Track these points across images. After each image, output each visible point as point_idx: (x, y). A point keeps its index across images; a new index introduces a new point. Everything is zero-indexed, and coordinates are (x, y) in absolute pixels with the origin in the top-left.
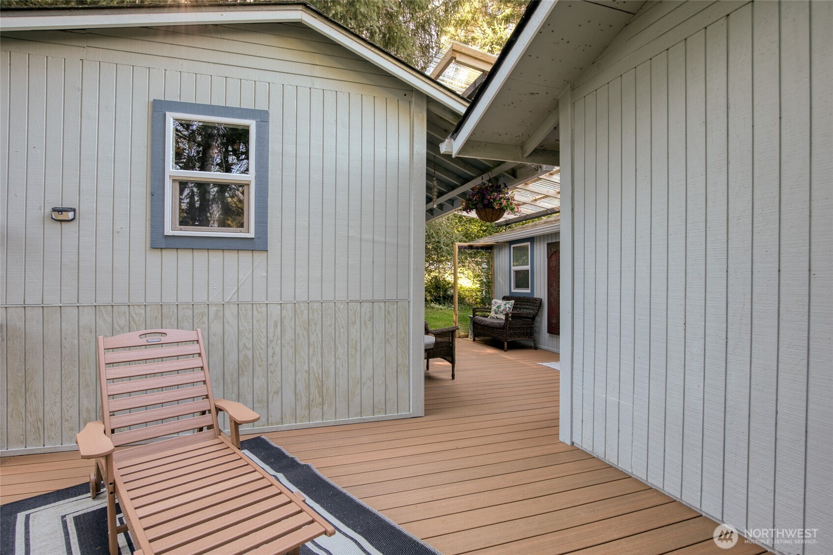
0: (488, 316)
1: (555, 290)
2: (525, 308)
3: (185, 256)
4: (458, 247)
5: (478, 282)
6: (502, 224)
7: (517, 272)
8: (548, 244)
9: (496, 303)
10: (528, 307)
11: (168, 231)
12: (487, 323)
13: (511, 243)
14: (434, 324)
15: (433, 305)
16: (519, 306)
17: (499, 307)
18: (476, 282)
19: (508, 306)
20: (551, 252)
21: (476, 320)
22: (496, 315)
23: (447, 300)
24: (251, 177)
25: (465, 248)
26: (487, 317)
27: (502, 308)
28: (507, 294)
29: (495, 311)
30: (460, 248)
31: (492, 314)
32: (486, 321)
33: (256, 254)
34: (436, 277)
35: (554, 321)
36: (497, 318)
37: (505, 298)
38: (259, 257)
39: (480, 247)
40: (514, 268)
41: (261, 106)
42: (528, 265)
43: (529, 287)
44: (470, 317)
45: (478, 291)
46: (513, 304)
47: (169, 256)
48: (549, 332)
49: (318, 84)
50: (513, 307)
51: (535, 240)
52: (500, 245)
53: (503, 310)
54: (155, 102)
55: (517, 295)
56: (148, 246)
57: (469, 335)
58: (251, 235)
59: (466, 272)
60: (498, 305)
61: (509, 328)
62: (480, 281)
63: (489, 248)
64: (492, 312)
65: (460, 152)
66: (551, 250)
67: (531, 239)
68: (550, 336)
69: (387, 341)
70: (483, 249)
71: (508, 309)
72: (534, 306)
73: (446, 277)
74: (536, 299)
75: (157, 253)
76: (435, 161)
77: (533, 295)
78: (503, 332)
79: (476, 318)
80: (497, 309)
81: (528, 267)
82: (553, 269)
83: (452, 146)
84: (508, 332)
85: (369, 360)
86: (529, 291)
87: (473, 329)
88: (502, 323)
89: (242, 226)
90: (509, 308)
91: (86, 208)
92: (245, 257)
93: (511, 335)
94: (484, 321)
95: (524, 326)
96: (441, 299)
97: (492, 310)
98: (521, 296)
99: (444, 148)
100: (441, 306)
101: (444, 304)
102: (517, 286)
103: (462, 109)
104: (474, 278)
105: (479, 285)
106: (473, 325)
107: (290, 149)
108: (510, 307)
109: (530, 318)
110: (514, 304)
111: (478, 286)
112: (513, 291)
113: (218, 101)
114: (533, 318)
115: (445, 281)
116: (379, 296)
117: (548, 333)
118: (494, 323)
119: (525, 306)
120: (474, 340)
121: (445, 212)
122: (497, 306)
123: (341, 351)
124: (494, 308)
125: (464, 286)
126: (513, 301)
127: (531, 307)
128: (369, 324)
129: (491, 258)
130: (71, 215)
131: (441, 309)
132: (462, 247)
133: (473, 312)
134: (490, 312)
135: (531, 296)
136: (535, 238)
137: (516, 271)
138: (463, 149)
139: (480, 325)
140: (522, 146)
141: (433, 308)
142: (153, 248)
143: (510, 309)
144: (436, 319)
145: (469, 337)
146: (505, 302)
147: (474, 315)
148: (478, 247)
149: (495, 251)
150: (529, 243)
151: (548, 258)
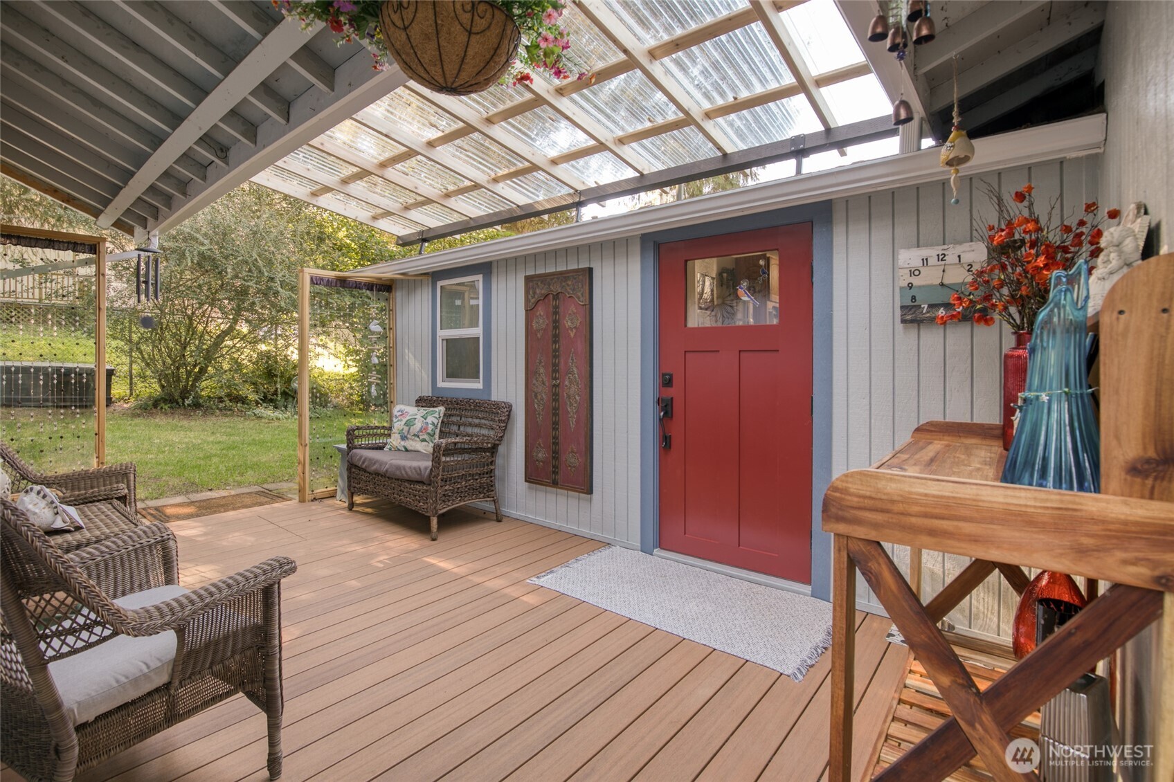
0: (386, 444)
1: (543, 383)
2: (470, 425)
4: (312, 278)
5: (354, 364)
6: (413, 239)
7: (449, 342)
8: (528, 279)
9: (403, 413)
10: (477, 421)
12: (383, 469)
13: (437, 276)
14: (255, 459)
15: (260, 411)
16: (454, 419)
17: (409, 424)
18: (351, 363)
19: (430, 419)
20: (533, 297)
21: (355, 460)
22: (403, 443)
23: (291, 399)
25: (328, 284)
26: (381, 448)
27: (418, 425)
28: (427, 392)
29: (401, 432)
30: (315, 281)
31: (395, 441)
32: (382, 463)
34: (267, 355)
35: (540, 455)
36: (407, 450)
37: (422, 402)
39: (365, 284)
40: (443, 334)
42: (477, 326)
43: (478, 377)
44: (340, 450)
45: (354, 380)
46: (442, 415)
48: (528, 479)
50: (442, 422)
51: (495, 270)
52: (411, 282)
53: (421, 431)
55: (449, 395)
57: (339, 493)
59: (331, 345)
60: (408, 418)
61: (442, 480)
62: (357, 361)
63: (385, 287)
64: (393, 435)
66: (534, 293)
67: (485, 268)
68: (530, 488)
70: (372, 290)
71: (431, 427)
72: (493, 420)
73: (289, 353)
74: (497, 405)
77: (490, 394)
78: (427, 491)
79: (356, 454)
80: (406, 429)
81: (477, 331)
82: (539, 336)
84: (439, 491)
86: (478, 385)
87: (349, 481)
88: (426, 468)
90: (433, 424)
93: (446, 497)
94: (376, 462)
95: (475, 471)
96: (279, 398)
97: (394, 430)
98: (461, 396)
100: (277, 414)
101: (286, 407)
102: (451, 374)
104: (347, 356)
105: (356, 369)
106: (349, 469)
108: (436, 421)
109: (485, 450)
110: (445, 415)
111: (354, 370)
112: (441, 384)
114: (493, 449)
115: (288, 361)
117: (526, 481)
118: (404, 468)
119: (470, 420)
120: (351, 506)
121: (264, 147)
122: (405, 420)
124: (398, 425)
125: (326, 370)
126: (442, 409)
127: (483, 421)
129: (390, 310)
131: (278, 419)
132: (322, 279)
133: (348, 439)
134: (389, 435)
135: (485, 397)
136: (494, 265)
137: (447, 340)
139: (365, 471)
141: (260, 418)
143: (436, 427)
144: (262, 443)
145: (338, 497)
146: (423, 411)
147: (351, 447)
148: (360, 283)
149: (399, 295)
150: (479, 279)
151: (526, 311)
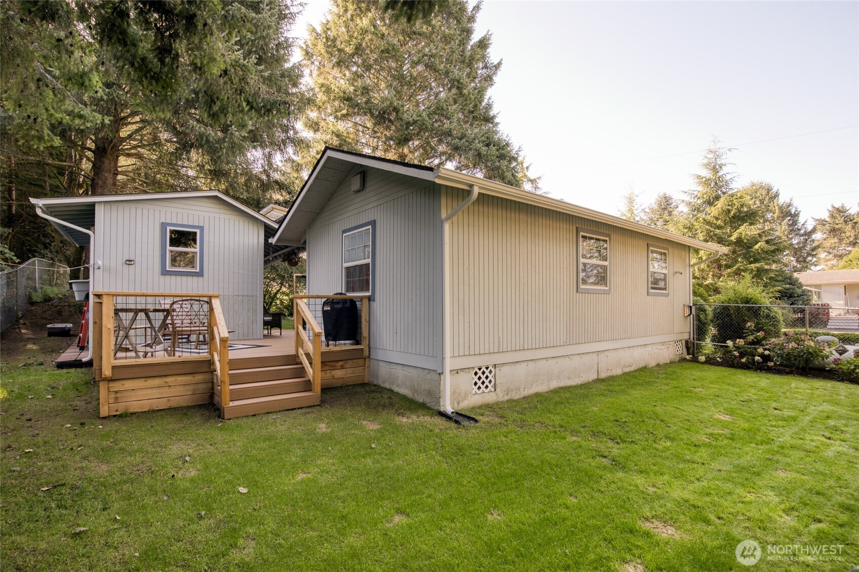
3: (173, 278)
4: (295, 276)
11: (168, 269)
24: (197, 250)
25: (300, 277)
30: (297, 277)
33: (199, 278)
38: (200, 279)
41: (201, 224)
47: (168, 278)
49: (222, 216)
54: (162, 223)
56: (160, 273)
58: (198, 270)
65: (276, 242)
69: (249, 311)
75: (163, 276)
76: (267, 244)
83: (273, 241)
85: (242, 317)
89: (193, 267)
91: (138, 260)
92: (195, 278)
99: (270, 241)
103: (276, 226)
107: (212, 240)
113: (185, 223)
116: (246, 294)
123: (231, 313)
128: (242, 304)
130: (133, 262)
138: (277, 241)
140: (300, 241)
142: (162, 274)
